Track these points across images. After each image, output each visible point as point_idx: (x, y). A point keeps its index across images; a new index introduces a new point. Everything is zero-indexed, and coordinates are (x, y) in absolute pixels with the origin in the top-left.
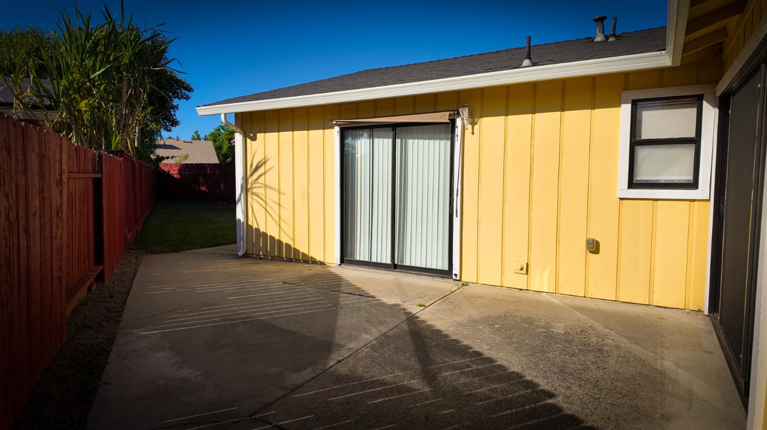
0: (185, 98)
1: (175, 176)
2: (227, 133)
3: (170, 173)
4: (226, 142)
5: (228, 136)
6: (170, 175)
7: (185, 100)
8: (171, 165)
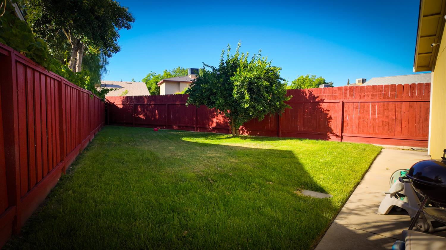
0: (126, 27)
1: (119, 106)
2: (154, 78)
3: (115, 104)
4: (154, 84)
5: (155, 80)
6: (115, 105)
7: (126, 29)
8: (115, 98)
